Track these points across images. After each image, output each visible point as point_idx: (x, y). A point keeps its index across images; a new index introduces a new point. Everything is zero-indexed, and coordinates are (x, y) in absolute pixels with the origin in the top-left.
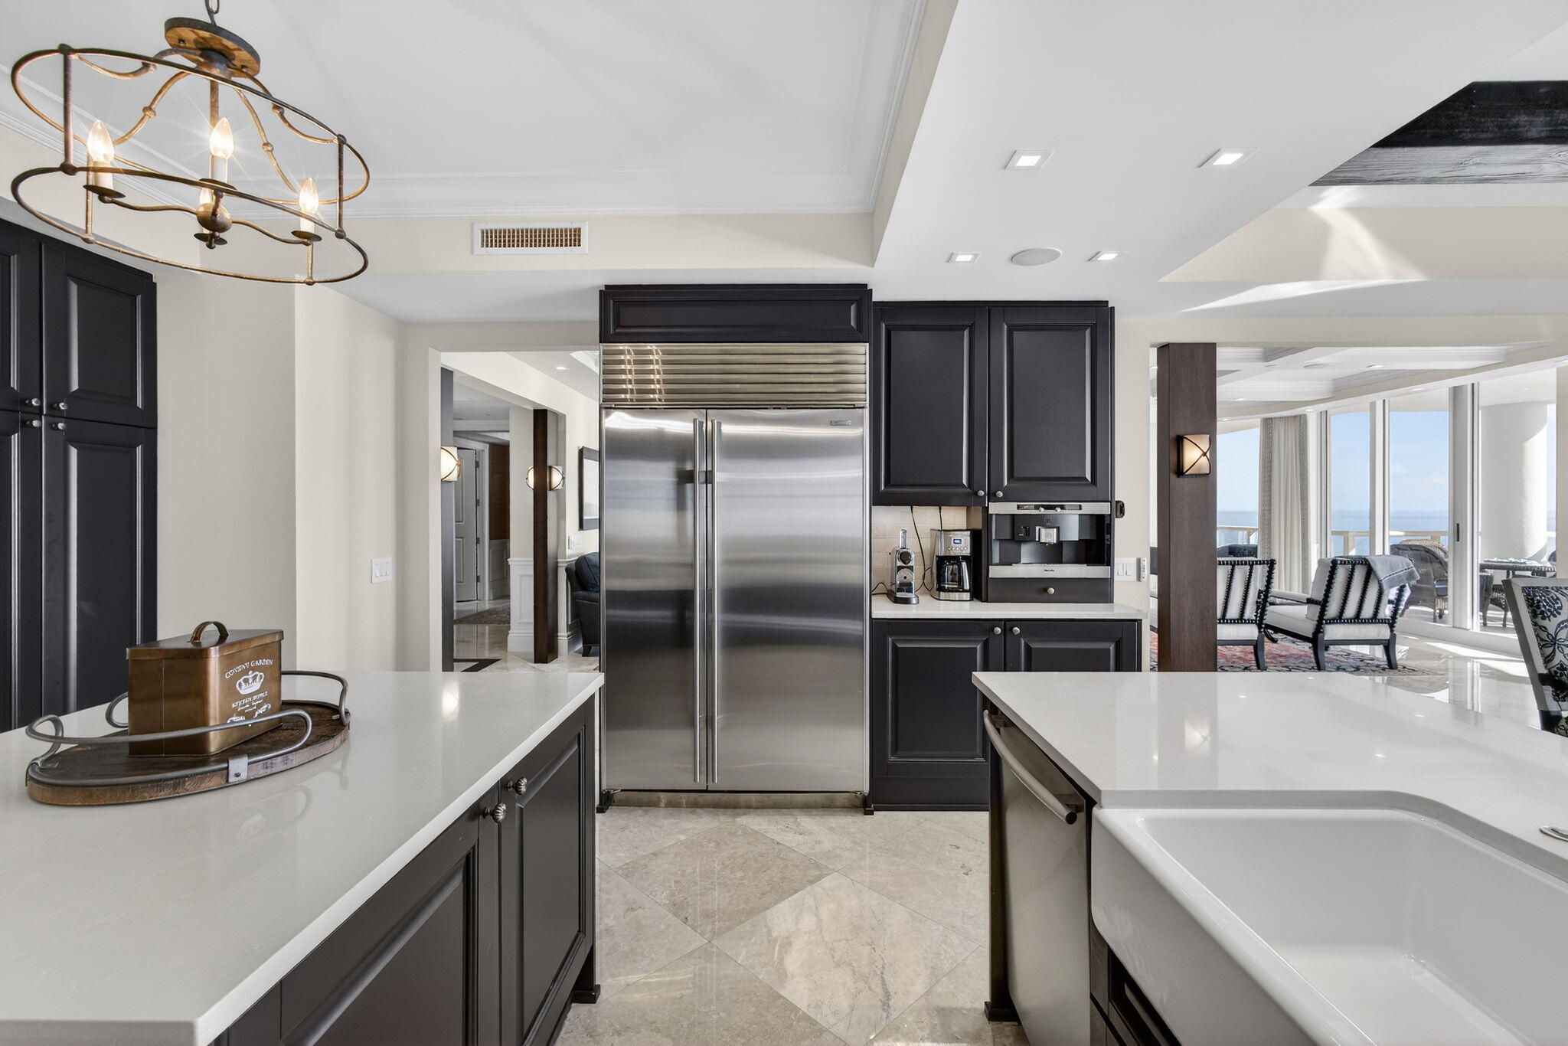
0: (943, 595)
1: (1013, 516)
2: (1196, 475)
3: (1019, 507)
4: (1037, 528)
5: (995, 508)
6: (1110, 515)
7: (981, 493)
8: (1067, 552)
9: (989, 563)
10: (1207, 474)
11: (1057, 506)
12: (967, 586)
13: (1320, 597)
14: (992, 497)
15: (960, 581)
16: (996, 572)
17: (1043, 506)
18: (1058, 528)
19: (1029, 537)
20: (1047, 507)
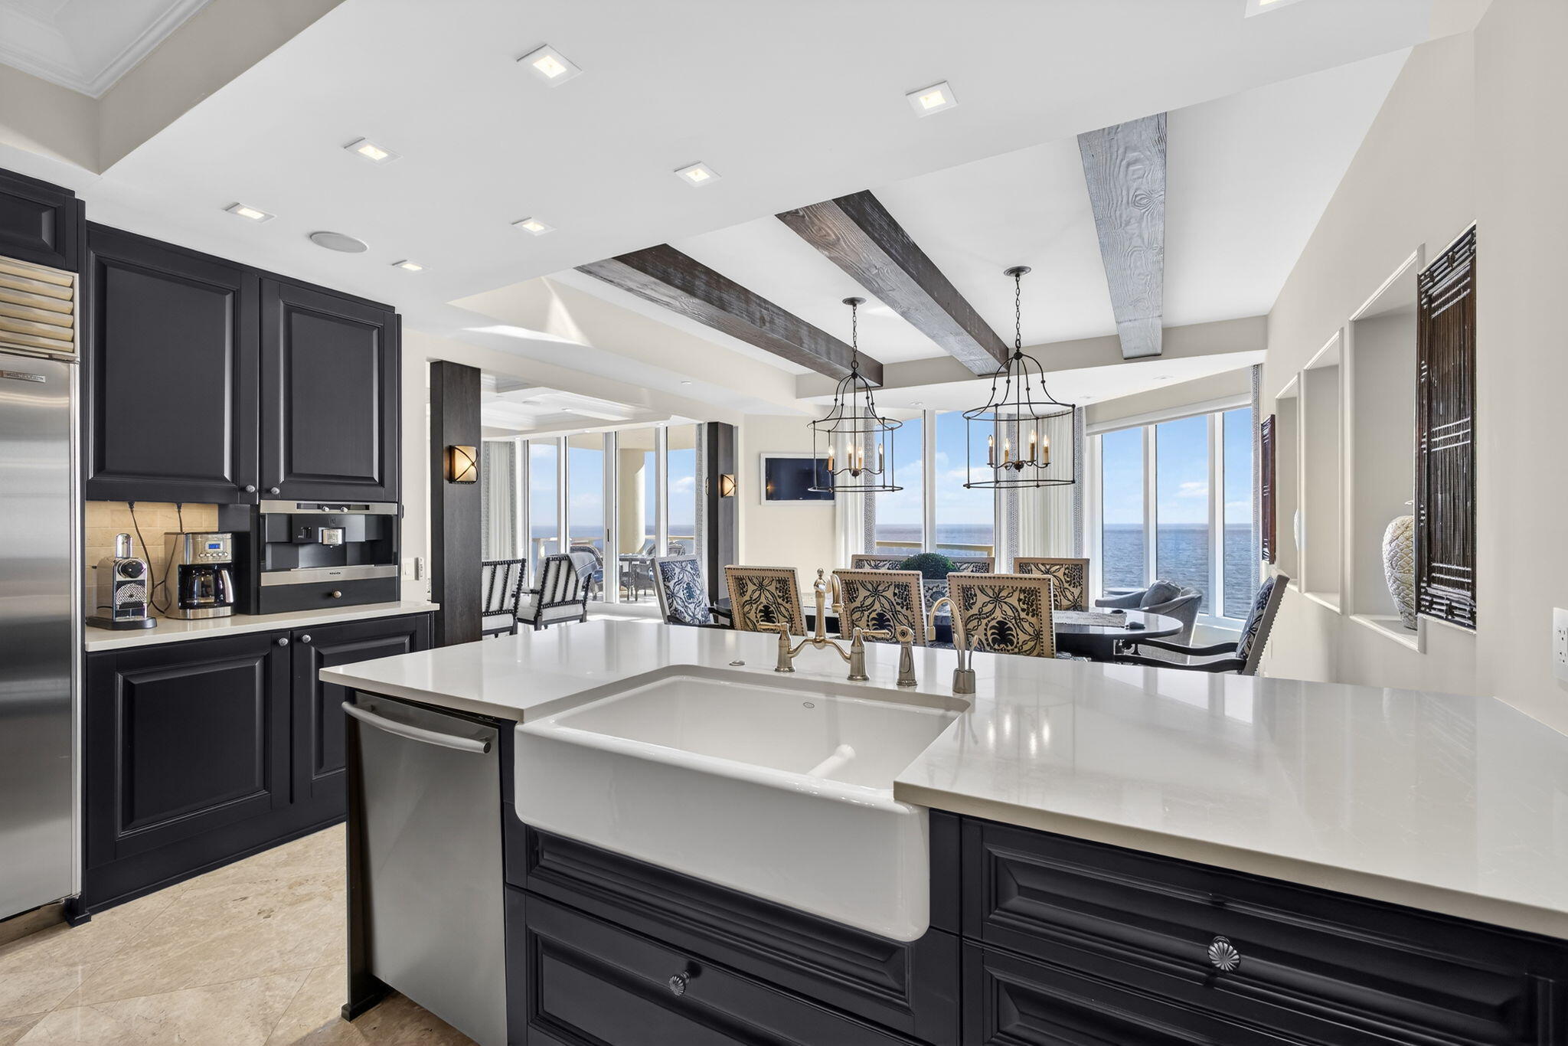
0: (190, 612)
1: (290, 517)
2: (466, 482)
3: (299, 506)
4: (320, 529)
5: (267, 507)
6: (397, 515)
7: (252, 489)
8: (351, 554)
9: (260, 569)
10: (474, 482)
11: (343, 506)
12: (231, 599)
13: (539, 588)
14: (265, 492)
15: (219, 593)
16: (269, 579)
17: (327, 506)
18: (344, 529)
19: (311, 539)
20: (331, 507)
